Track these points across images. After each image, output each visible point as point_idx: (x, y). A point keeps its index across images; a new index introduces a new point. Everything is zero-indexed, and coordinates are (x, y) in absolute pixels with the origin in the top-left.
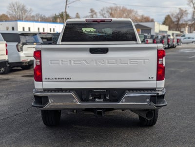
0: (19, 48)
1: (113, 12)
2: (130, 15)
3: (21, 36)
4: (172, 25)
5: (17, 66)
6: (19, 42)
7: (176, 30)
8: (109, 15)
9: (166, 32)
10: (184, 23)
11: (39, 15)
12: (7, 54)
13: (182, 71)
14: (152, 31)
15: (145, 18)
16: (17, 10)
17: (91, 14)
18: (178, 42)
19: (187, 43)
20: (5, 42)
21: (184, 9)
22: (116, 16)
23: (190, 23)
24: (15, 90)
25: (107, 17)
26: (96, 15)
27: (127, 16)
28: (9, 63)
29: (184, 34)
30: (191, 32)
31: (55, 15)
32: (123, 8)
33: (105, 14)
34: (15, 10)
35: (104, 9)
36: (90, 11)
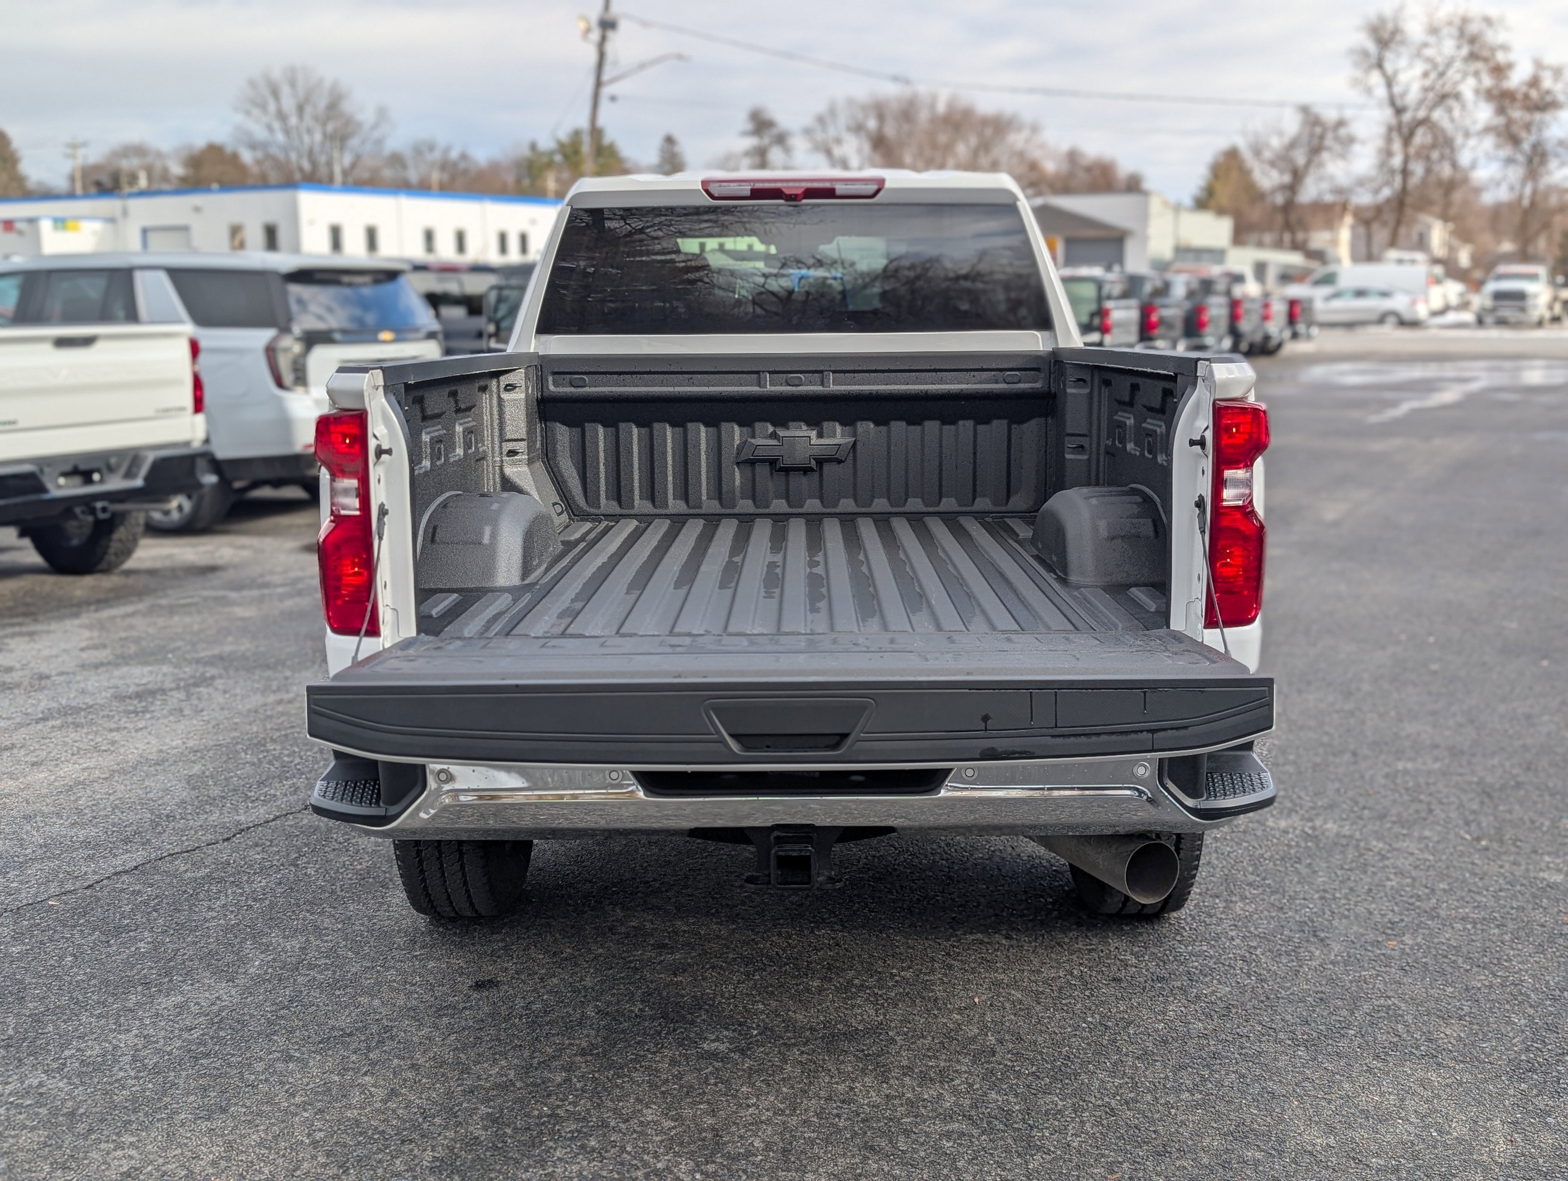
0: (284, 363)
1: (890, 131)
2: (999, 152)
3: (295, 289)
4: (1255, 214)
5: (278, 483)
6: (285, 329)
7: (1278, 245)
8: (867, 147)
9: (1218, 255)
10: (1329, 198)
11: (431, 148)
12: (199, 406)
13: (1332, 511)
14: (1131, 249)
15: (1089, 169)
16: (293, 120)
17: (750, 142)
18: (1292, 318)
19: (1350, 325)
20: (189, 328)
21: (1330, 115)
22: (908, 159)
23: (1364, 198)
24: (246, 646)
25: (854, 161)
26: (787, 150)
27: (975, 153)
28: (217, 465)
29: (1331, 268)
30: (1370, 257)
31: (533, 147)
32: (951, 107)
33: (839, 141)
34: (282, 116)
35: (832, 112)
36: (749, 126)
